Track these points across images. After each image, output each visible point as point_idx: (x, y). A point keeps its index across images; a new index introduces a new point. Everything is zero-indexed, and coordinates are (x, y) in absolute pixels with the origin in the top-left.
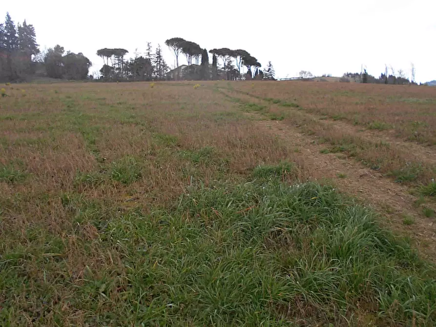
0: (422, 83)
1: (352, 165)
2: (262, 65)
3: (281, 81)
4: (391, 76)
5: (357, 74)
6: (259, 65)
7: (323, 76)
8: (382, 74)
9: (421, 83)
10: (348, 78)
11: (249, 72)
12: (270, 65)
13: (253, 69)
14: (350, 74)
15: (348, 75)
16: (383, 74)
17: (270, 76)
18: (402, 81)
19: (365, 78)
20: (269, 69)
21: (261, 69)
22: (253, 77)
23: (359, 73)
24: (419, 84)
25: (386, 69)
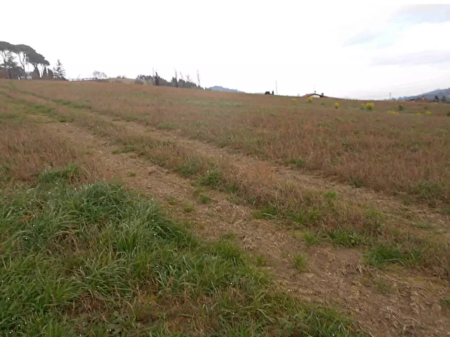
1: (142, 164)
2: (50, 63)
3: (73, 82)
4: (181, 80)
5: (150, 76)
6: (47, 63)
7: (118, 77)
8: (173, 78)
9: (206, 88)
10: (141, 81)
11: (36, 70)
12: (59, 64)
13: (41, 68)
14: (144, 76)
15: (142, 77)
17: (60, 76)
18: (190, 85)
19: (158, 81)
20: (59, 68)
21: (50, 67)
22: (41, 76)
23: (152, 76)
24: (204, 89)
25: (176, 73)
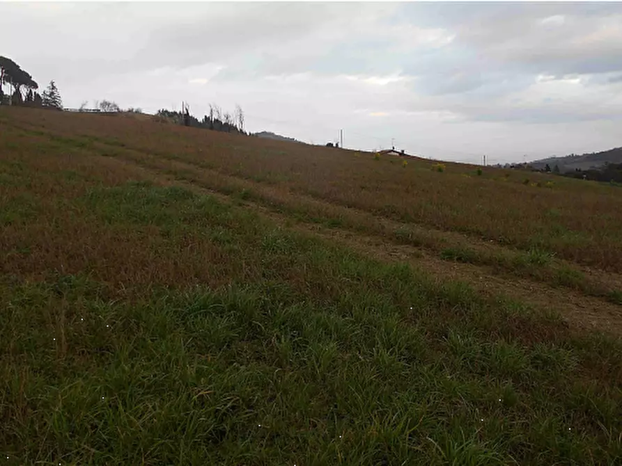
0: (252, 133)
2: (39, 86)
4: (217, 121)
5: (175, 113)
6: (36, 86)
7: (129, 111)
8: (206, 117)
9: (250, 134)
10: (165, 117)
11: (18, 93)
12: (54, 88)
13: (24, 91)
14: (166, 111)
15: (164, 113)
16: (208, 116)
17: (53, 104)
18: (229, 128)
19: (187, 119)
20: (52, 93)
21: (40, 91)
22: (24, 99)
23: (178, 112)
24: (248, 134)
25: (212, 111)
